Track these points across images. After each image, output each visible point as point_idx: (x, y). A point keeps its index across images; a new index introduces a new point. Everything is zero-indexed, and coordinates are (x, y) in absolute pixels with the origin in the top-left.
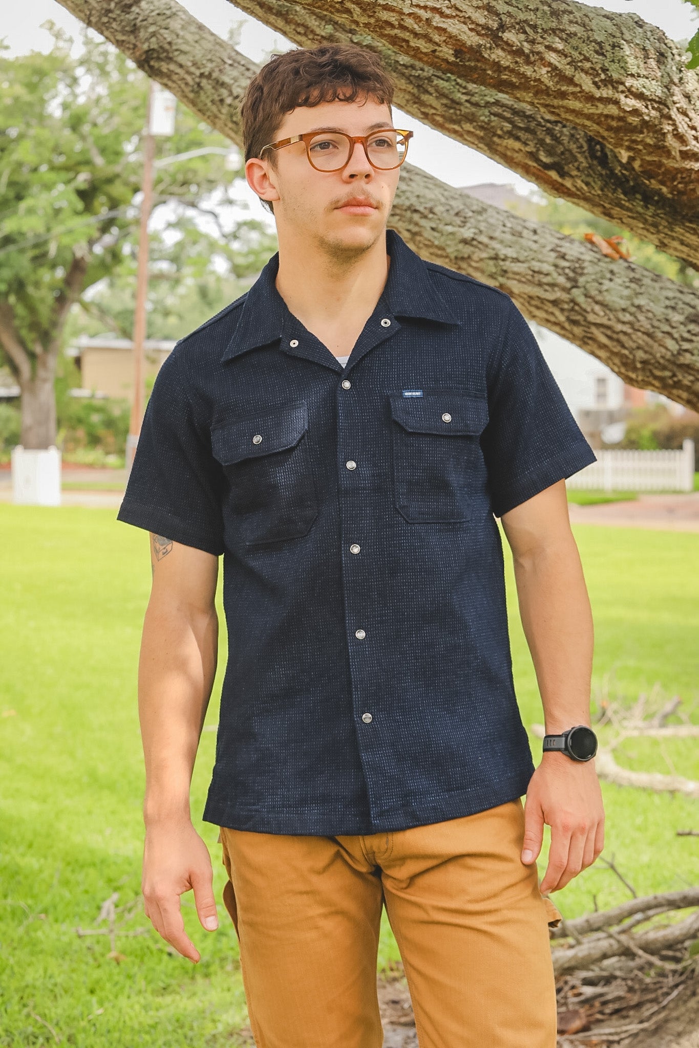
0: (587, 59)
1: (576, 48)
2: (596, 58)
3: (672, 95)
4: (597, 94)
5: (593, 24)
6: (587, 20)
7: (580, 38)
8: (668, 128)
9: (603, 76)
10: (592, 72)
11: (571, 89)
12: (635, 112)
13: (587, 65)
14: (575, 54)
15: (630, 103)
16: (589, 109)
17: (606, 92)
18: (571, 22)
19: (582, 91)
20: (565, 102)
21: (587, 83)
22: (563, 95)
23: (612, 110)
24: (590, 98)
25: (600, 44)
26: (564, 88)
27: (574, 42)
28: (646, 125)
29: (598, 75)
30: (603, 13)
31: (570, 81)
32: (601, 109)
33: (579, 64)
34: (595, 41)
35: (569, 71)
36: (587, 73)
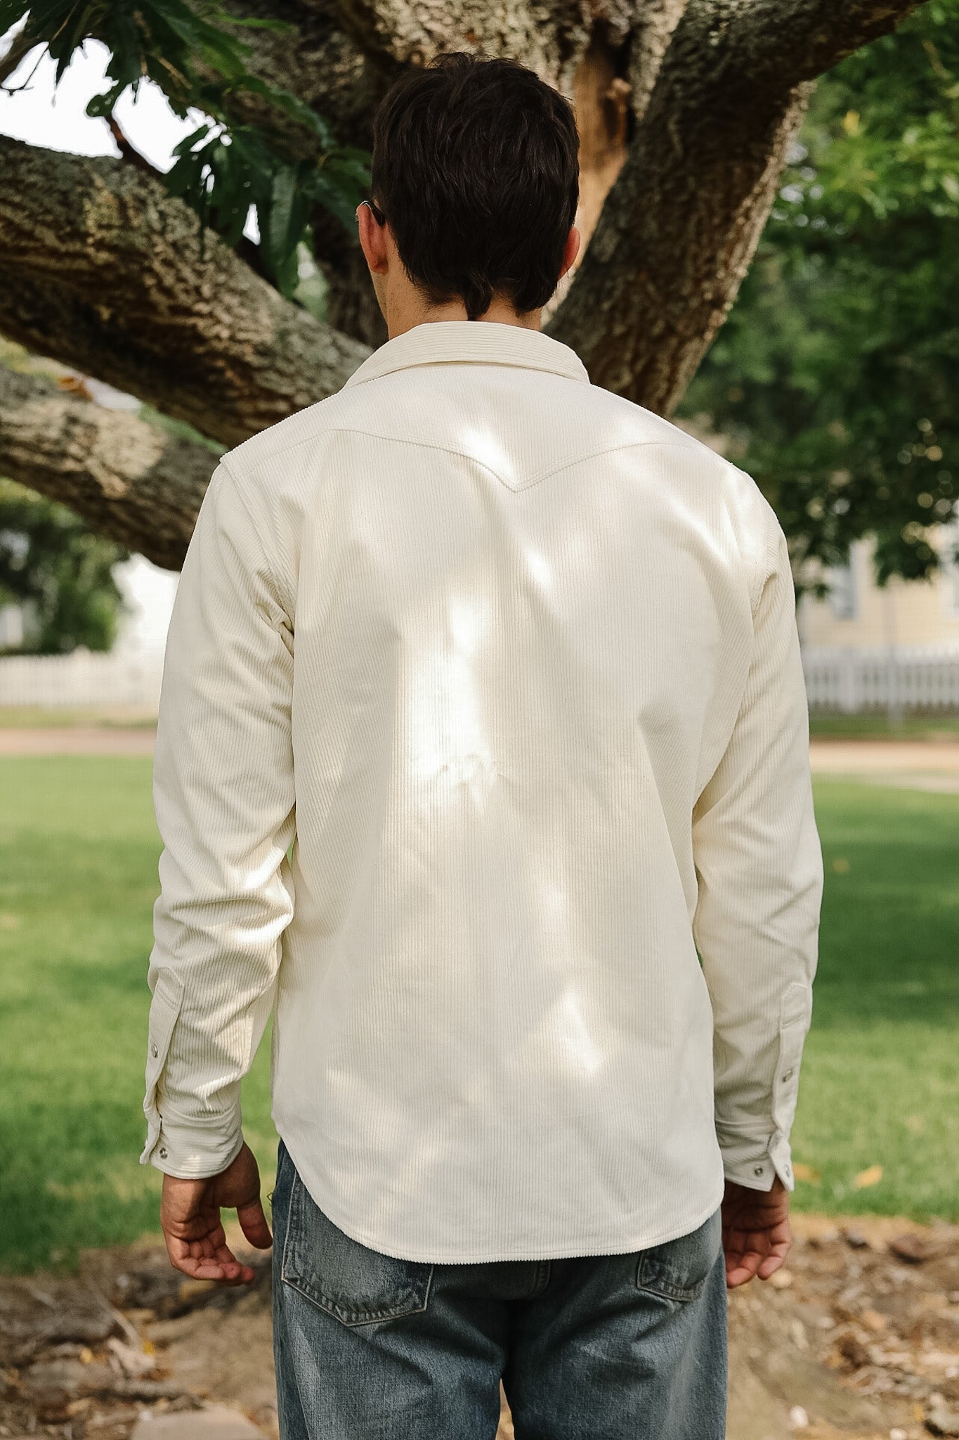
0: (48, 211)
1: (34, 200)
2: (59, 209)
3: (154, 245)
4: (63, 248)
5: (58, 173)
6: (49, 168)
7: (40, 189)
8: (150, 281)
9: (68, 229)
10: (55, 226)
11: (32, 244)
12: (108, 266)
13: (49, 218)
14: (34, 206)
15: (103, 257)
16: (53, 263)
17: (76, 246)
18: (30, 171)
19: (44, 246)
20: (26, 258)
21: (50, 238)
22: (23, 251)
23: (82, 264)
24: (53, 253)
25: (65, 194)
26: (23, 243)
27: (34, 193)
28: (123, 280)
29: (62, 228)
30: (72, 158)
31: (30, 235)
32: (67, 264)
33: (40, 218)
34: (58, 191)
35: (27, 225)
36: (48, 225)
